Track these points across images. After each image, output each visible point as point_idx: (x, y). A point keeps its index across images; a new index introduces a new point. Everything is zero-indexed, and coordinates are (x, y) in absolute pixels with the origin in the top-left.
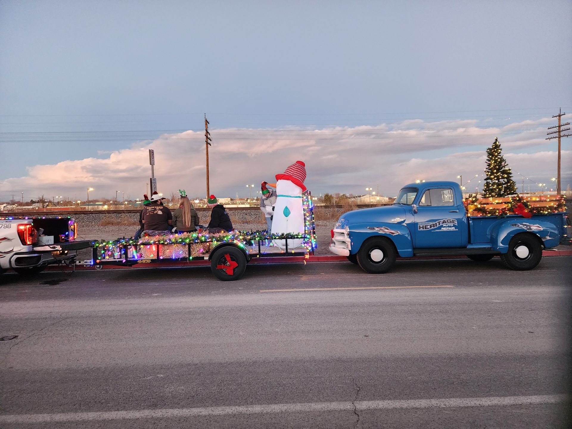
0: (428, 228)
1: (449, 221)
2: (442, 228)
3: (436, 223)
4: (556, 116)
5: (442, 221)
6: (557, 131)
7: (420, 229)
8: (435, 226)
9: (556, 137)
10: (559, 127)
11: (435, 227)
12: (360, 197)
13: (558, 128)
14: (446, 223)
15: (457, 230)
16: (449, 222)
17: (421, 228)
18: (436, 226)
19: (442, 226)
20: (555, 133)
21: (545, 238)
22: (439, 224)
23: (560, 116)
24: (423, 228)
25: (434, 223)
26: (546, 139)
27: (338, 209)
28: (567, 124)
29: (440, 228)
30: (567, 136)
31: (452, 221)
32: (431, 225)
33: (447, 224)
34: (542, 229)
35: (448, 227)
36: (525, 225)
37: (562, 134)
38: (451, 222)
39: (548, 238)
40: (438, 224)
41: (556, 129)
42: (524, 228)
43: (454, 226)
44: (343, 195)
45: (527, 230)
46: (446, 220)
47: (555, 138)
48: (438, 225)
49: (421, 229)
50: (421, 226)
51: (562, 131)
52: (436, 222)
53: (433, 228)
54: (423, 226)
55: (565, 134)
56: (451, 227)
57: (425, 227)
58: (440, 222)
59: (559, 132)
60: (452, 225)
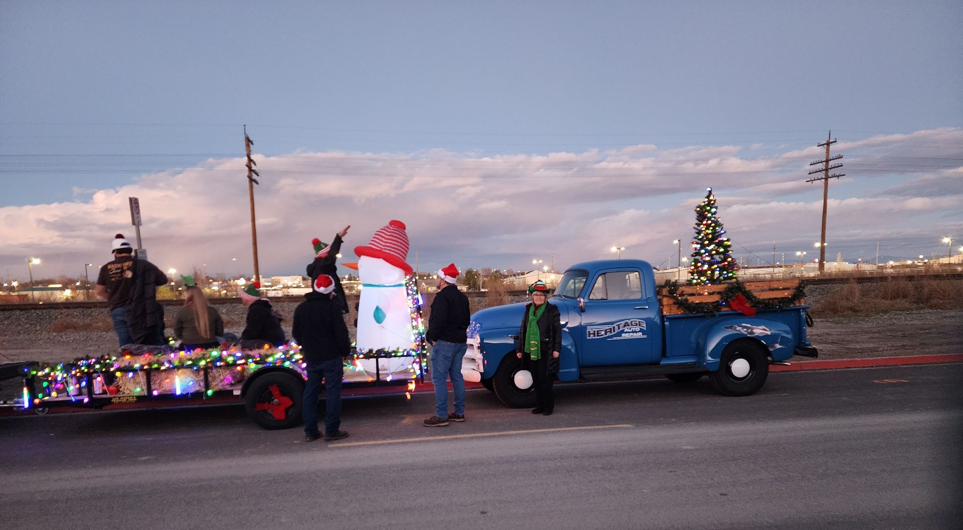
0: (602, 335)
1: (633, 322)
2: (623, 335)
3: (614, 327)
4: (823, 145)
5: (623, 323)
6: (824, 168)
7: (589, 336)
8: (612, 330)
9: (822, 179)
10: (827, 161)
11: (613, 333)
12: (523, 274)
13: (824, 163)
14: (629, 326)
15: (645, 336)
16: (633, 324)
17: (591, 335)
18: (614, 331)
19: (623, 332)
20: (820, 171)
21: (773, 347)
22: (619, 329)
23: (828, 144)
24: (594, 334)
25: (611, 326)
26: (807, 181)
27: (480, 298)
28: (839, 158)
29: (619, 334)
30: (838, 176)
31: (638, 322)
32: (606, 330)
33: (630, 328)
34: (769, 333)
35: (633, 332)
36: (745, 327)
37: (830, 173)
38: (636, 325)
39: (778, 346)
40: (616, 328)
41: (822, 166)
42: (744, 331)
43: (641, 330)
44: (496, 272)
45: (748, 335)
46: (629, 322)
47: (820, 179)
48: (617, 331)
49: (592, 337)
50: (591, 332)
51: (831, 169)
52: (614, 325)
53: (609, 334)
54: (594, 331)
55: (834, 174)
56: (636, 332)
57: (598, 333)
58: (621, 325)
59: (827, 170)
60: (638, 329)
